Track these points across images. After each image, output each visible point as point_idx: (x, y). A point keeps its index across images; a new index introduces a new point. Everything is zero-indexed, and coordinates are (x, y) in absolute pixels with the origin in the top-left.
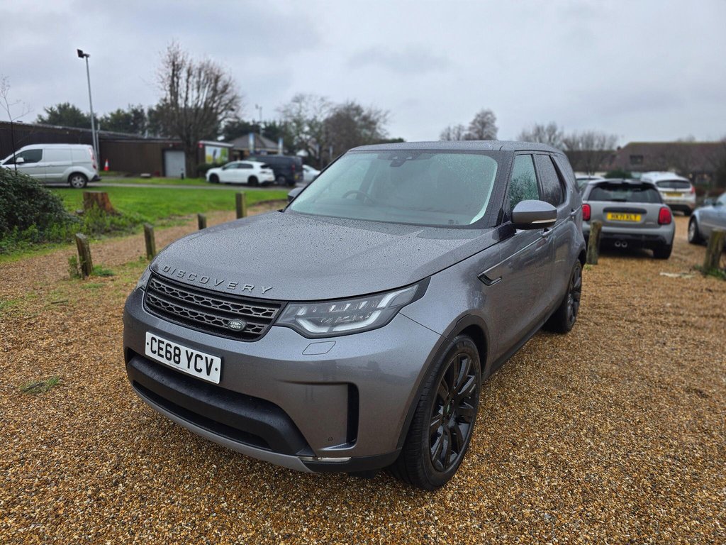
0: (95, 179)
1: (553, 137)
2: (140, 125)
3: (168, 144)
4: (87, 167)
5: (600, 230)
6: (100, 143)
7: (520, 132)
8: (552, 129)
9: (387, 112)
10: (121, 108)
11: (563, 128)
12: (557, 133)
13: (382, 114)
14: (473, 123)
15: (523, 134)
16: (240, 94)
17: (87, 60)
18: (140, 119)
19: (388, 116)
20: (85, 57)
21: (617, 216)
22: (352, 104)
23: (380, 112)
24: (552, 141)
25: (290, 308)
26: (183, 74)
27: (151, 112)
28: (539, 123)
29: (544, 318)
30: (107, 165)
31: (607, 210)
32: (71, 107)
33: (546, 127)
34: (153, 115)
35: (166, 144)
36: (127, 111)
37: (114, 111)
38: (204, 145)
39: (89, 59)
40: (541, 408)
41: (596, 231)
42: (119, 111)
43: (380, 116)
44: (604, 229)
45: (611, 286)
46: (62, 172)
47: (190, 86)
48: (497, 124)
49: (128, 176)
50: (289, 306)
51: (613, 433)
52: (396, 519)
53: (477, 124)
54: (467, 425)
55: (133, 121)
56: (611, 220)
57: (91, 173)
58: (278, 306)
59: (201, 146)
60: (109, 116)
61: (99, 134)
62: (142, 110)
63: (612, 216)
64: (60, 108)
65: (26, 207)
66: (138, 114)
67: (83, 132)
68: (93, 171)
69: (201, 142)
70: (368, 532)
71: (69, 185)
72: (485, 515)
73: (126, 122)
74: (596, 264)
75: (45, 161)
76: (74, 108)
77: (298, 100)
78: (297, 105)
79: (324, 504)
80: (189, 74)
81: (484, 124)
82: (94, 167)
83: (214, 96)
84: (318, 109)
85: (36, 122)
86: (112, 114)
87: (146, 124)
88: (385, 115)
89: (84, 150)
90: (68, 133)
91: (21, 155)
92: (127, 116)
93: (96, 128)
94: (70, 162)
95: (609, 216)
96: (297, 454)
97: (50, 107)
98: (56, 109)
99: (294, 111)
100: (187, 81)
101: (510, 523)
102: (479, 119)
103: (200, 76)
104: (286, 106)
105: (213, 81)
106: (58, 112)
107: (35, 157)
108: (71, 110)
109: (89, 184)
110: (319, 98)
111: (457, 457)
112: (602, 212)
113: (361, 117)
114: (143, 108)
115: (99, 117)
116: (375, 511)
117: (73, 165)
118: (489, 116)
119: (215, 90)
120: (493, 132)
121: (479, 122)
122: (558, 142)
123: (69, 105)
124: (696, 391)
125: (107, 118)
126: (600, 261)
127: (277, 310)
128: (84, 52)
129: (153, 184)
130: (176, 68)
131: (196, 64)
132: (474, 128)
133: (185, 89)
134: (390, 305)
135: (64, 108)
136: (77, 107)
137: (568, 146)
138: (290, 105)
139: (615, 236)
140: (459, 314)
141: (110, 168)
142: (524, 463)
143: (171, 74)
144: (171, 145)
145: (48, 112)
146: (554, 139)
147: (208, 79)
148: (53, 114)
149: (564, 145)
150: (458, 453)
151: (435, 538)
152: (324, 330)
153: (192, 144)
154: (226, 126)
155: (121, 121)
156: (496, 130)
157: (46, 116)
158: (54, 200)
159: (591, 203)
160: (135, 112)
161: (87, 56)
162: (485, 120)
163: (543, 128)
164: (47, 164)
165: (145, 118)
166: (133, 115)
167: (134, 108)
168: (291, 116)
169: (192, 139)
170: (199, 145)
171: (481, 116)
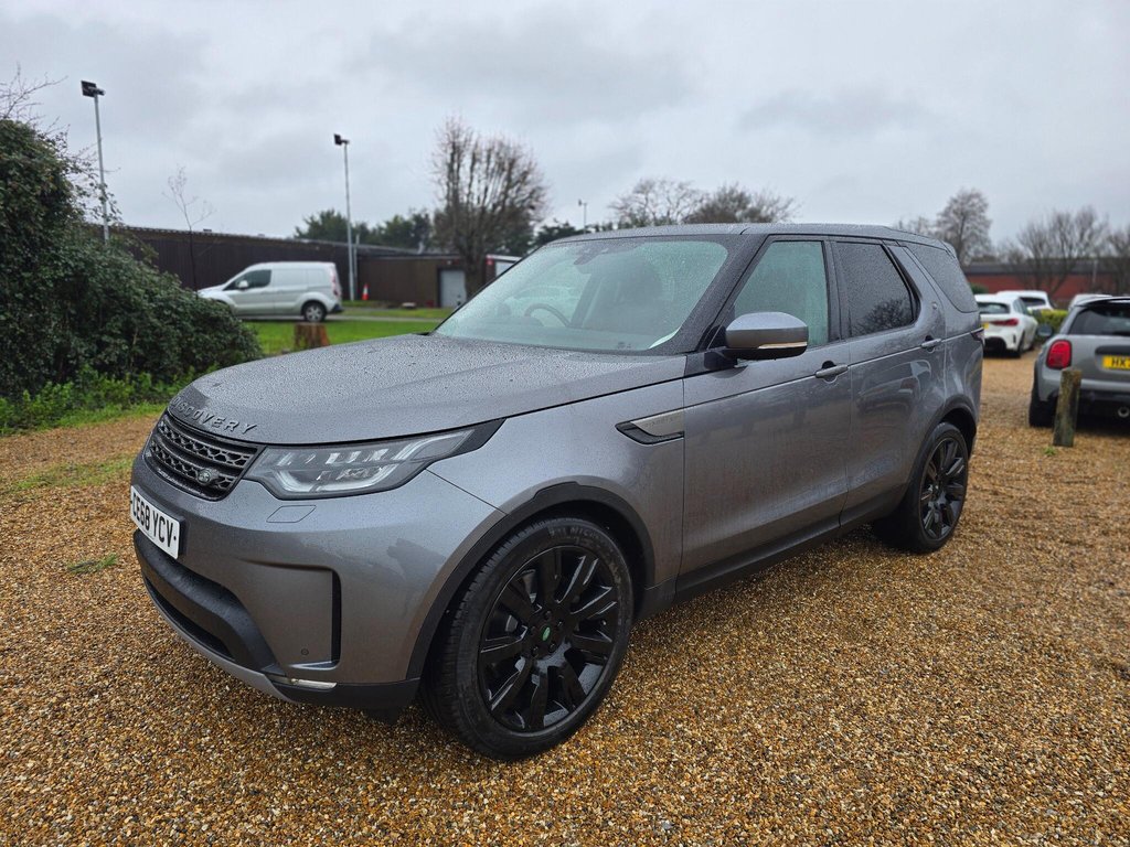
0: (336, 310)
1: (1087, 233)
2: (423, 236)
3: (446, 261)
4: (325, 293)
5: (1077, 385)
6: (358, 261)
7: (1024, 225)
8: (1086, 220)
9: (790, 202)
10: (400, 214)
11: (1107, 216)
12: (1096, 225)
13: (780, 205)
14: (946, 214)
15: (1031, 229)
16: (543, 184)
17: (345, 148)
18: (423, 229)
19: (791, 207)
20: (343, 145)
21: (1123, 363)
22: (732, 191)
23: (776, 202)
24: (1086, 238)
25: (269, 454)
26: (467, 161)
27: (438, 217)
28: (1062, 209)
29: (839, 516)
30: (365, 292)
31: (1102, 351)
32: (335, 214)
33: (1074, 215)
34: (440, 222)
35: (441, 260)
36: (407, 217)
37: (390, 218)
38: (494, 261)
39: (348, 146)
40: (791, 664)
41: (1070, 387)
42: (396, 218)
43: (778, 209)
44: (1085, 382)
45: (1076, 483)
46: (293, 300)
47: (476, 176)
48: (989, 214)
49: (390, 307)
50: (268, 450)
51: (892, 716)
52: (429, 792)
53: (952, 215)
54: (599, 668)
55: (414, 232)
56: (1111, 369)
57: (330, 301)
58: (253, 451)
59: (490, 263)
60: (384, 225)
61: (358, 250)
62: (427, 216)
63: (1113, 362)
64: (322, 217)
65: (206, 342)
66: (421, 222)
67: (337, 248)
68: (332, 298)
69: (489, 256)
70: (372, 804)
71: (302, 318)
72: (568, 809)
73: (404, 232)
74: (1071, 445)
75: (274, 286)
76: (339, 216)
77: (644, 188)
78: (642, 197)
79: (337, 758)
80: (474, 160)
81: (964, 216)
82: (336, 293)
83: (508, 188)
84: (674, 201)
85: (292, 237)
86: (388, 223)
87: (431, 235)
88: (786, 207)
89: (323, 270)
90: (317, 248)
91: (246, 278)
92: (407, 225)
93: (354, 241)
94: (304, 287)
95: (1107, 362)
96: (263, 669)
97: (310, 215)
98: (317, 218)
99: (636, 206)
100: (472, 169)
101: (598, 826)
102: (955, 207)
103: (488, 161)
104: (624, 200)
105: (507, 166)
106: (320, 223)
107: (261, 280)
108: (335, 218)
109: (329, 317)
110: (676, 186)
111: (566, 717)
112: (1092, 354)
113: (746, 211)
114: (428, 212)
115: (371, 226)
116: (403, 778)
117: (309, 290)
118: (975, 201)
119: (509, 179)
120: (982, 227)
121: (955, 212)
122: (1098, 242)
123: (333, 212)
124: (1115, 667)
125: (381, 229)
126: (1080, 440)
127: (251, 456)
128: (343, 138)
129: (417, 317)
130: (456, 151)
131: (484, 146)
132: (945, 222)
133: (468, 181)
134: (412, 459)
135: (327, 217)
137: (1117, 247)
138: (630, 198)
139: (1117, 398)
140: (547, 479)
141: (369, 297)
142: (693, 743)
143: (449, 161)
144: (449, 263)
145: (308, 223)
146: (1090, 237)
147: (500, 165)
148: (314, 225)
149: (1111, 247)
150: (571, 711)
151: (461, 829)
152: (306, 489)
153: (475, 257)
154: (540, 233)
155: (398, 232)
156: (987, 224)
157: (305, 228)
158: (244, 333)
159: (1074, 338)
160: (417, 218)
161: (346, 142)
162: (967, 208)
163: (1068, 216)
164: (276, 289)
165: (430, 227)
166: (414, 223)
167: (416, 212)
168: (631, 215)
169: (475, 253)
170: (486, 260)
171: (960, 201)
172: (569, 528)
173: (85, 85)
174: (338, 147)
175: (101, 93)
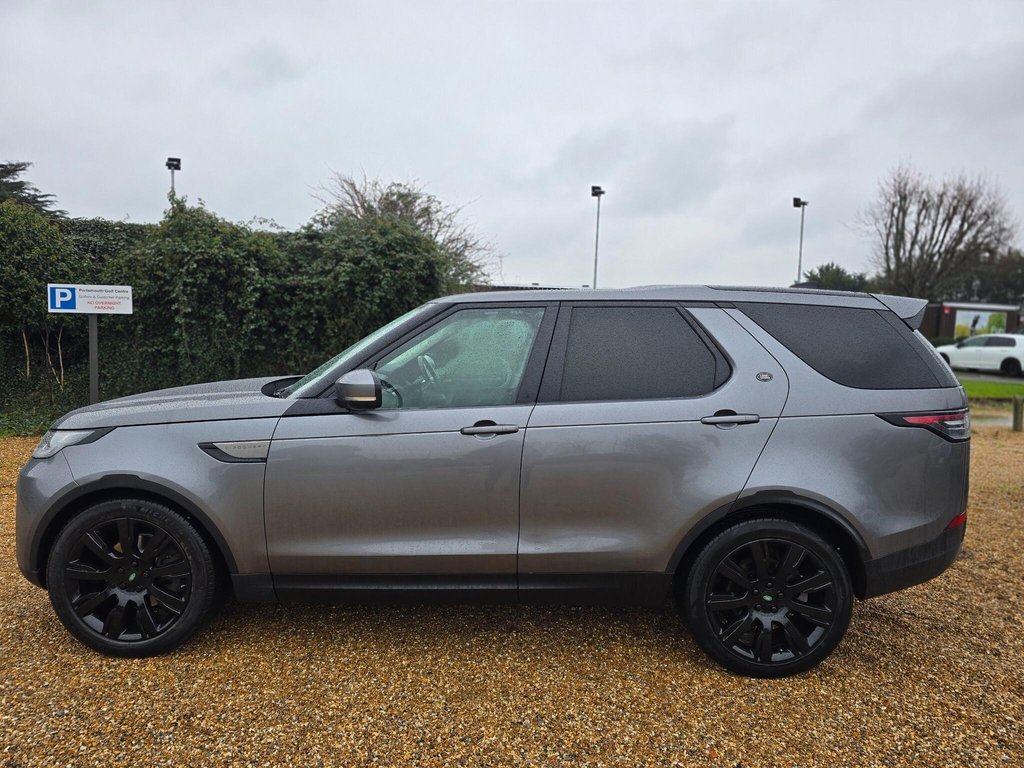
17: (803, 210)
38: (951, 309)
59: (947, 311)
64: (821, 270)
69: (953, 304)
98: (817, 272)
111: (139, 640)
123: (833, 265)
135: (826, 270)
136: (841, 267)
161: (804, 204)
170: (942, 309)
172: (139, 508)
173: (594, 188)
174: (796, 208)
175: (603, 193)
